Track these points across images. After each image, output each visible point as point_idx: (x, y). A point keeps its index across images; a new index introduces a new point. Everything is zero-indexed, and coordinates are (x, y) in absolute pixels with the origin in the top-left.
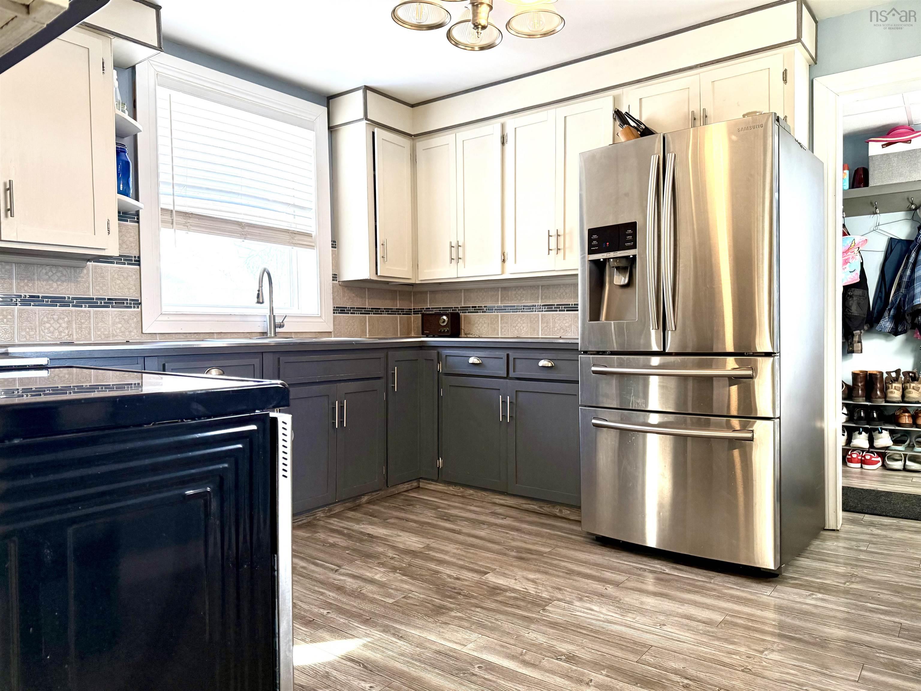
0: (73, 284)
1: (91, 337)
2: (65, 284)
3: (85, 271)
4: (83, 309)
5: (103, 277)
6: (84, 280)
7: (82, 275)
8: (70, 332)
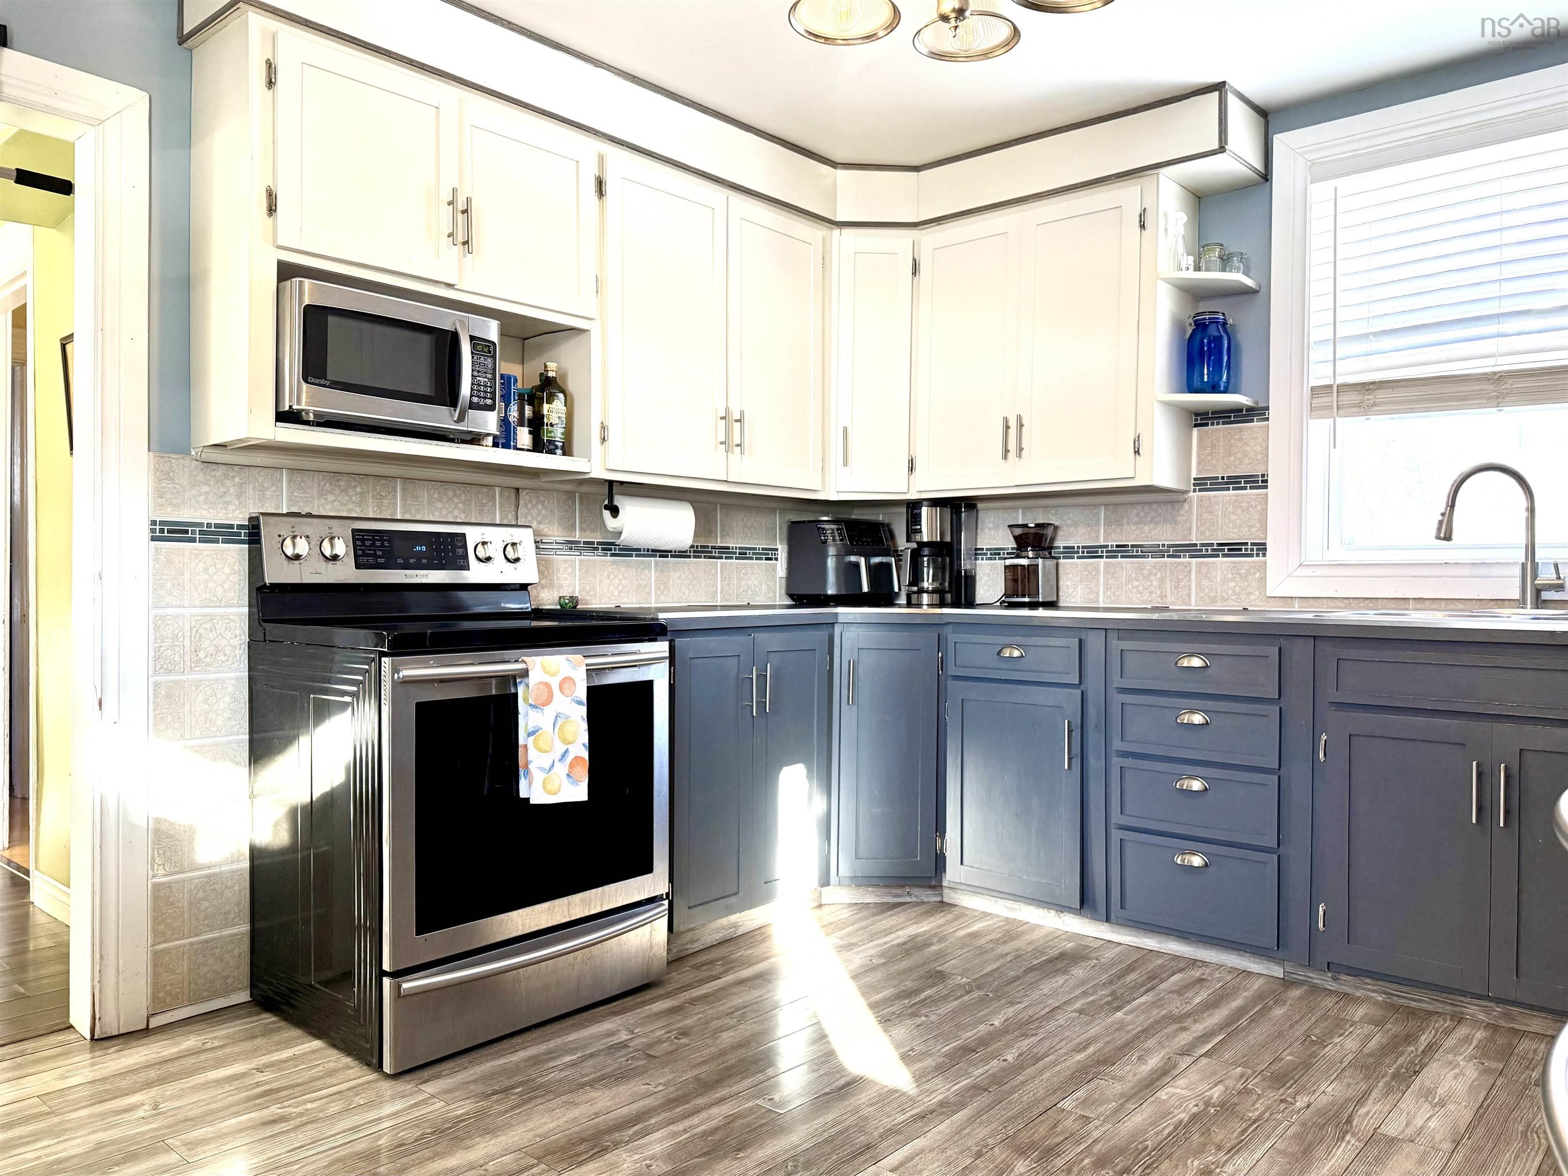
0: (1169, 526)
1: (1190, 600)
2: (1159, 527)
3: (1186, 506)
4: (1182, 560)
5: (1211, 513)
6: (1184, 518)
7: (1182, 512)
8: (1164, 593)
